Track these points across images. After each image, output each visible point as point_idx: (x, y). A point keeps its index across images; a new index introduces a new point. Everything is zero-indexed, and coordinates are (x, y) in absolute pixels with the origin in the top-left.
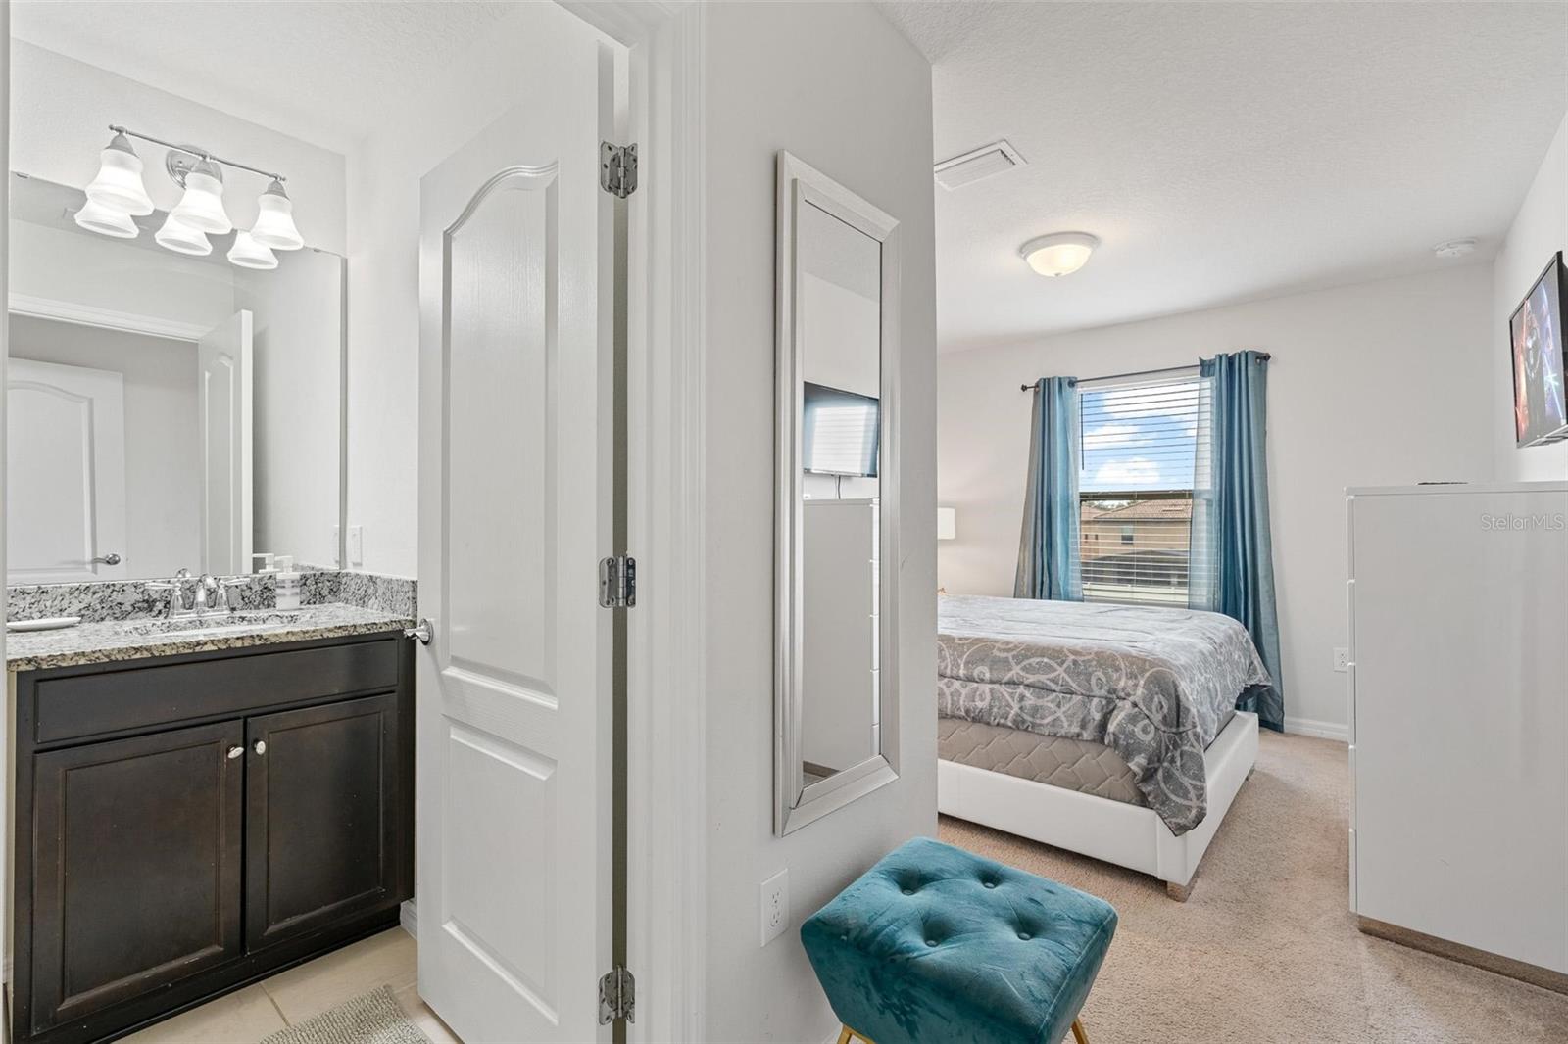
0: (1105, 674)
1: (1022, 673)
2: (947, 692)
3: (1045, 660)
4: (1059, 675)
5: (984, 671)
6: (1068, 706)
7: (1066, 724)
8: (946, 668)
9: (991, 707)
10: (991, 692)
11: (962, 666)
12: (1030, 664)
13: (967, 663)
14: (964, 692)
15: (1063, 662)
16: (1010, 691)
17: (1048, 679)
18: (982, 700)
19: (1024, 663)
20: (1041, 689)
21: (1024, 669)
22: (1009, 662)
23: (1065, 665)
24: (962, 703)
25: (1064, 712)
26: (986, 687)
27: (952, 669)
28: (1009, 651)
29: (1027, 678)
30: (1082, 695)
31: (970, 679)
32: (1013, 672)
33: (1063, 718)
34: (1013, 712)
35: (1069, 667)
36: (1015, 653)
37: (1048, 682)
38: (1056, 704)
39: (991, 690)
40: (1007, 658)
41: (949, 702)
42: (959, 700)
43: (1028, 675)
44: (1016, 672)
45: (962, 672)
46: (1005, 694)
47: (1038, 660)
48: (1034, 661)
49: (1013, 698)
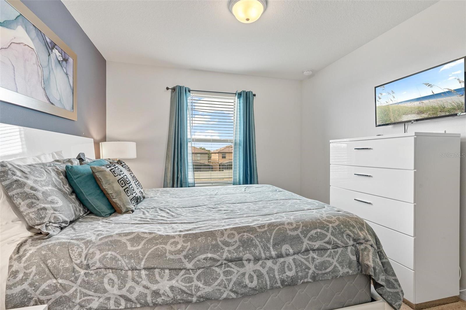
0: (351, 231)
1: (310, 243)
2: (264, 271)
3: (319, 230)
4: (330, 238)
5: (286, 248)
6: (337, 256)
7: (340, 268)
8: (260, 253)
9: (297, 272)
10: (294, 262)
11: (271, 248)
12: (312, 235)
13: (274, 246)
14: (276, 267)
15: (328, 229)
16: (306, 257)
17: (325, 242)
18: (290, 270)
19: (309, 235)
20: (322, 250)
21: (310, 239)
22: (300, 237)
23: (330, 231)
24: (277, 277)
25: (337, 261)
26: (290, 259)
27: (265, 254)
28: (296, 229)
29: (315, 245)
30: (343, 247)
31: (280, 256)
32: (305, 244)
33: (338, 265)
34: (311, 272)
35: (332, 232)
36: (300, 230)
37: (324, 244)
38: (331, 257)
39: (294, 260)
40: (298, 234)
41: (268, 279)
42: (274, 276)
43: (314, 243)
44: (306, 243)
45: (274, 253)
46: (303, 260)
47: (315, 231)
48: (313, 232)
49: (308, 261)
